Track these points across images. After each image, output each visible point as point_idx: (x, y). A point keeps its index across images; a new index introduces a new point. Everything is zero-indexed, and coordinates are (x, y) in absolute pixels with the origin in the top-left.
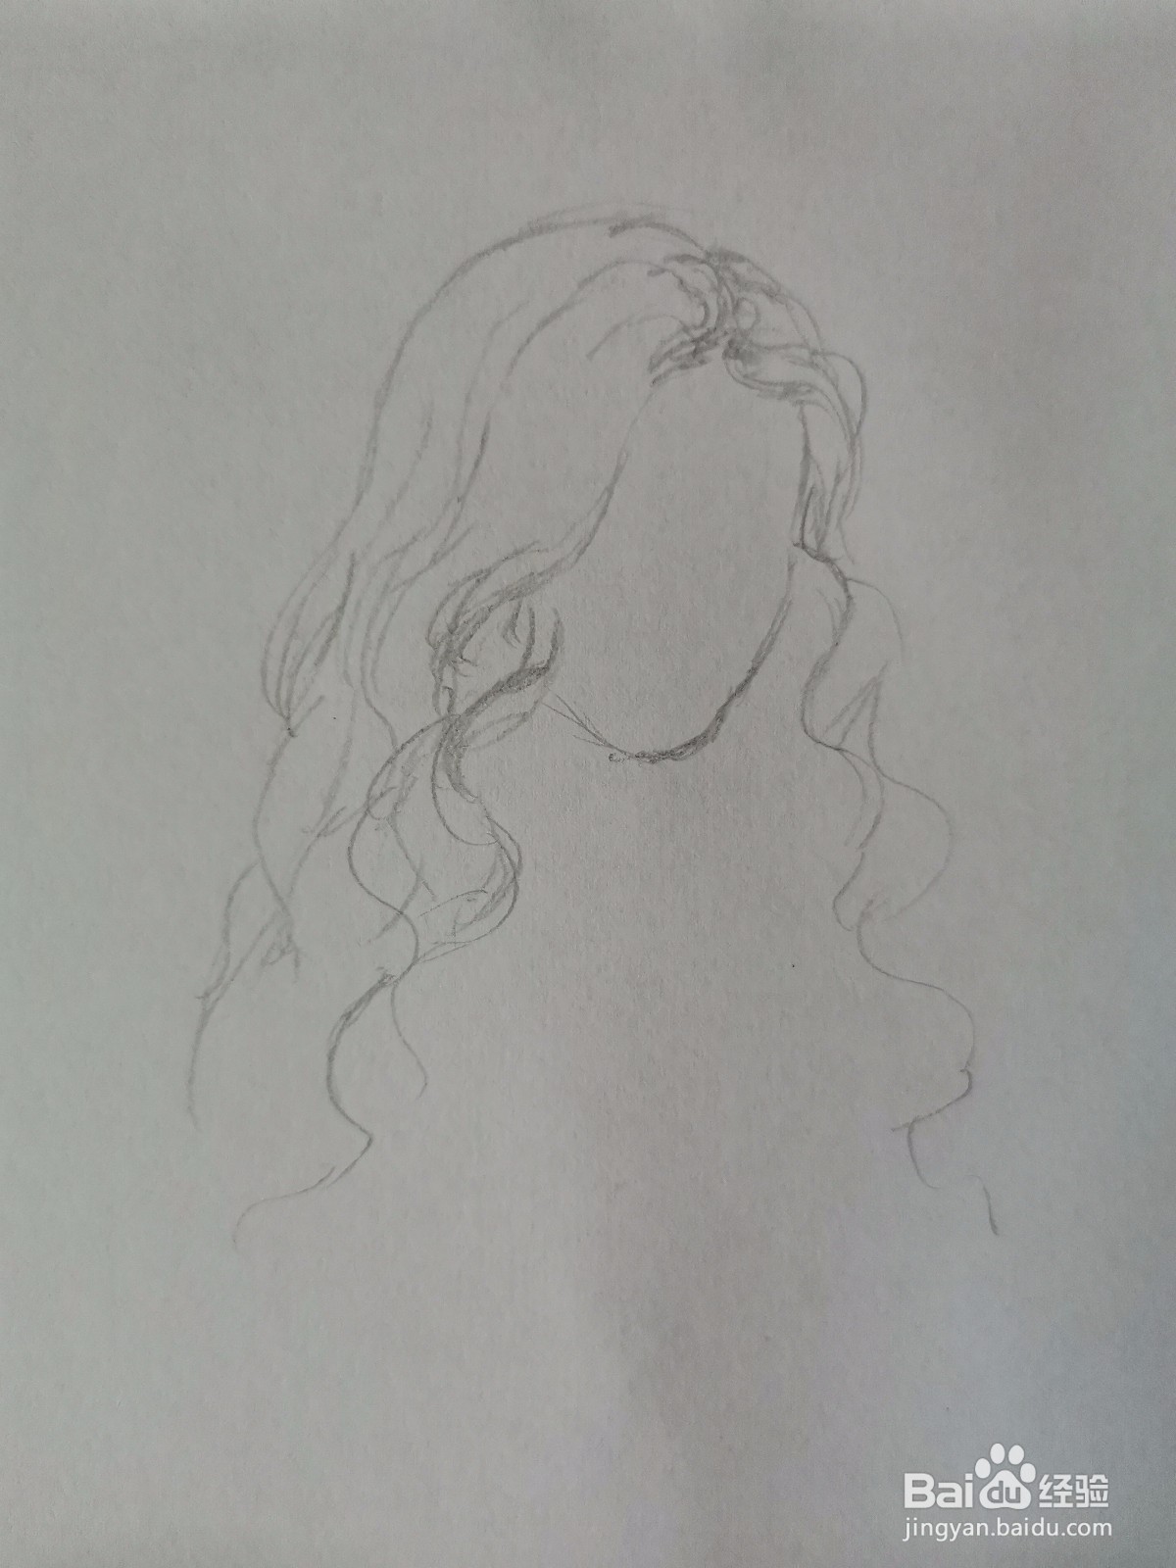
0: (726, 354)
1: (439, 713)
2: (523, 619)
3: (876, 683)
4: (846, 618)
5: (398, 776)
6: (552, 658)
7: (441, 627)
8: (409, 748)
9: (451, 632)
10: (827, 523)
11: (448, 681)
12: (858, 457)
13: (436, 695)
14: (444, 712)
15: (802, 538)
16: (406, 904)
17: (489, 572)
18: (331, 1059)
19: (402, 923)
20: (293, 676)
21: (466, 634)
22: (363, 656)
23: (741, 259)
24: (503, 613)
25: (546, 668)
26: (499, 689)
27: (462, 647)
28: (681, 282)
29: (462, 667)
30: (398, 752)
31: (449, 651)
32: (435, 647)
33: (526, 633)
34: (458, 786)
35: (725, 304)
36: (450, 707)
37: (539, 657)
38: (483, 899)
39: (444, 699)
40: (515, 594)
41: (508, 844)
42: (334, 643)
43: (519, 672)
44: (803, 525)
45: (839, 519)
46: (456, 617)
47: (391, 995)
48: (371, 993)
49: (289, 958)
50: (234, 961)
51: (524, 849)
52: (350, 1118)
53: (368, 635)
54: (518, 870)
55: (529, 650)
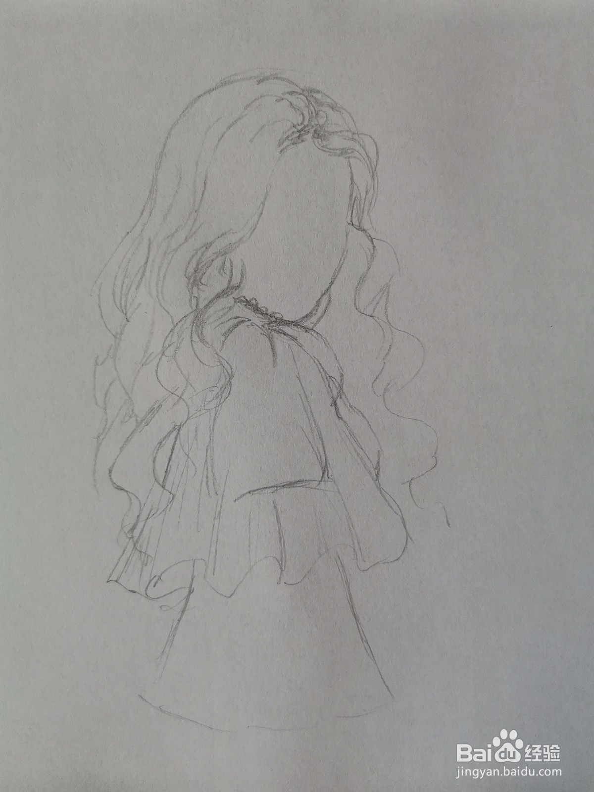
0: (313, 137)
2: (228, 264)
3: (388, 286)
4: (373, 256)
5: (175, 337)
6: (241, 281)
7: (191, 270)
8: (180, 325)
9: (195, 272)
10: (363, 213)
11: (195, 294)
12: (376, 181)
13: (190, 300)
14: (194, 307)
15: (352, 221)
16: (183, 394)
17: (211, 244)
18: (154, 462)
19: (181, 402)
20: (127, 295)
21: (202, 272)
22: (157, 285)
23: (318, 92)
24: (218, 263)
25: (239, 285)
26: (218, 296)
27: (201, 279)
28: (291, 104)
30: (175, 327)
31: (195, 280)
32: (189, 280)
33: (229, 271)
34: (202, 340)
35: (312, 113)
36: (197, 305)
37: (236, 281)
38: (217, 390)
39: (194, 301)
40: (223, 253)
41: (226, 365)
42: (144, 279)
43: (227, 288)
44: (352, 214)
45: (368, 211)
46: (197, 265)
47: (178, 433)
48: (170, 433)
49: (133, 419)
50: (109, 422)
51: (234, 368)
52: (163, 487)
53: (159, 275)
54: (231, 376)
55: (231, 278)
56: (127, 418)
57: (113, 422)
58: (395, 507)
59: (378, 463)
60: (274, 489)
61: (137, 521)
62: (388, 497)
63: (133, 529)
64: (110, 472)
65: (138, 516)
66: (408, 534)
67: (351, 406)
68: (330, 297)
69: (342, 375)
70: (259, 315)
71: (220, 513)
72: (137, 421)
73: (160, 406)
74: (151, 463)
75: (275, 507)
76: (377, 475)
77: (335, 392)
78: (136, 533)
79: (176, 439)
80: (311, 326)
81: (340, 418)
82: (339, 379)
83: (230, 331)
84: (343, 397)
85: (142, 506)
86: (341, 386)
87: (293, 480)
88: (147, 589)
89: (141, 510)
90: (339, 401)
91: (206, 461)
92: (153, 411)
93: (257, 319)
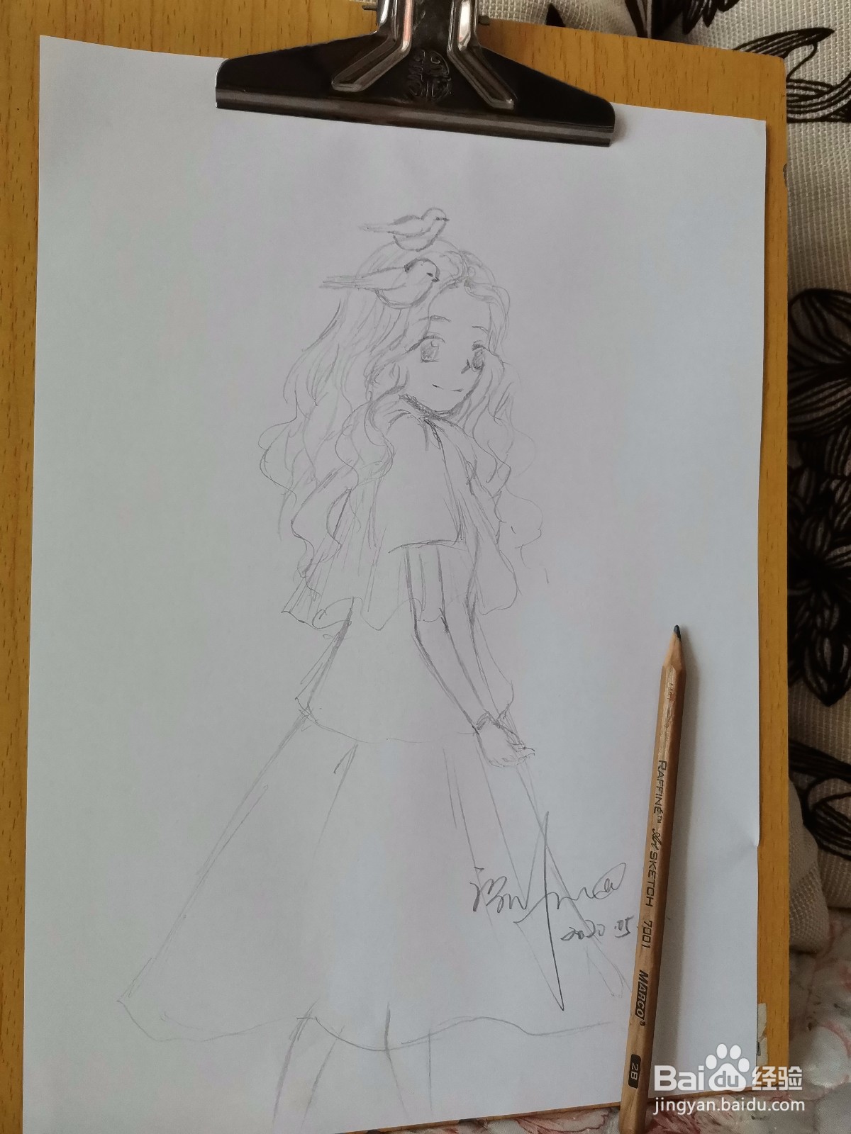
0: (464, 285)
1: (367, 399)
2: (396, 368)
4: (503, 375)
5: (353, 421)
6: (405, 384)
7: (368, 371)
8: (356, 413)
9: (372, 372)
10: (497, 343)
11: (370, 389)
12: (507, 321)
13: (366, 394)
14: (369, 400)
16: (354, 465)
17: (385, 353)
18: (328, 518)
19: (353, 471)
20: (317, 385)
21: (377, 373)
22: (341, 380)
23: (470, 254)
24: (390, 367)
25: (404, 387)
26: (388, 393)
27: (375, 379)
28: (450, 260)
29: (375, 384)
30: (353, 413)
31: (371, 379)
32: (366, 377)
33: (397, 375)
34: (373, 425)
35: (465, 268)
36: (371, 398)
37: (401, 382)
38: (381, 464)
39: (369, 395)
40: (393, 361)
41: (390, 446)
42: (331, 374)
43: (396, 386)
44: (489, 343)
45: (501, 342)
46: (374, 367)
47: (349, 496)
48: (342, 495)
49: (314, 482)
50: (295, 483)
51: (395, 448)
52: (334, 538)
53: (343, 372)
54: (393, 454)
55: (398, 380)
56: (310, 480)
57: (298, 482)
58: (510, 567)
59: (499, 531)
60: (420, 545)
61: (310, 564)
62: (504, 558)
63: (307, 570)
64: (292, 523)
65: (312, 560)
66: (517, 587)
67: (481, 486)
68: (470, 401)
69: (476, 462)
70: (418, 411)
71: (377, 561)
72: (317, 483)
73: (336, 473)
74: (326, 518)
75: (421, 560)
76: (498, 540)
77: (470, 474)
78: (309, 573)
79: (346, 501)
80: (456, 422)
81: (473, 494)
82: (474, 465)
83: (395, 419)
84: (476, 477)
85: (316, 552)
86: (475, 470)
87: (435, 539)
88: (314, 619)
89: (314, 555)
90: (473, 481)
91: (369, 519)
92: (330, 476)
93: (415, 412)
